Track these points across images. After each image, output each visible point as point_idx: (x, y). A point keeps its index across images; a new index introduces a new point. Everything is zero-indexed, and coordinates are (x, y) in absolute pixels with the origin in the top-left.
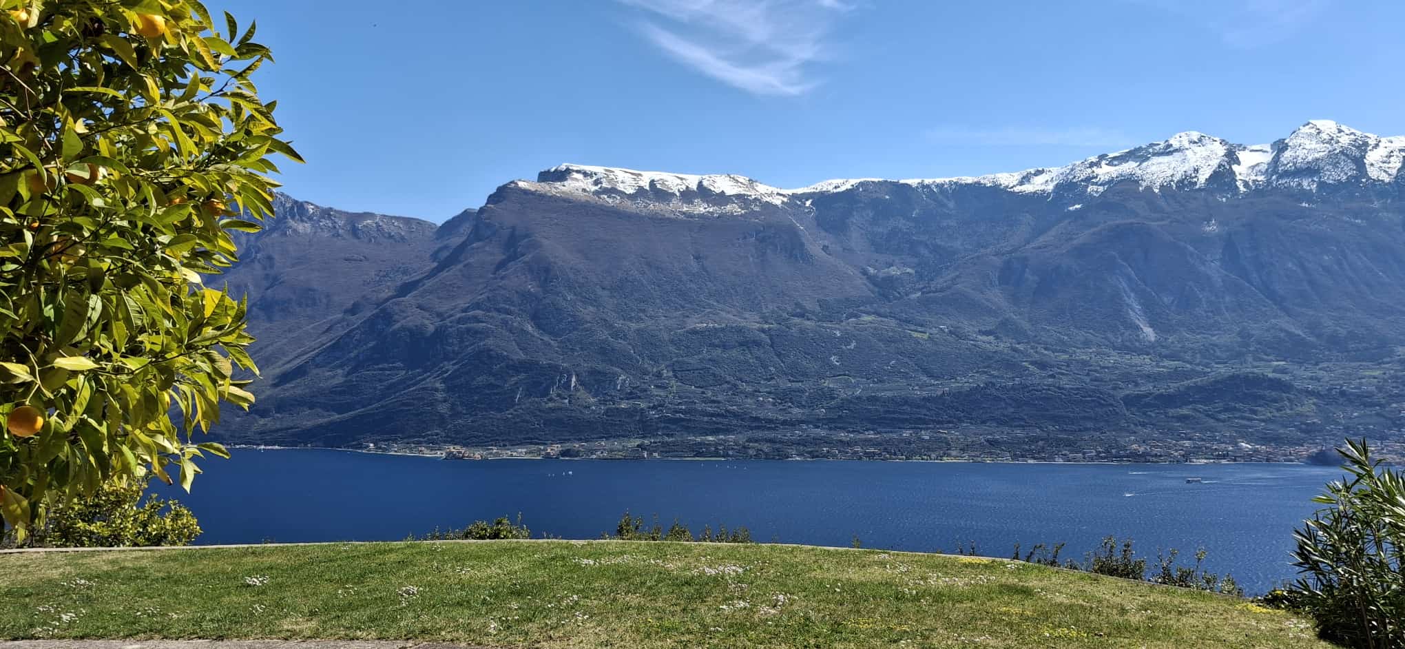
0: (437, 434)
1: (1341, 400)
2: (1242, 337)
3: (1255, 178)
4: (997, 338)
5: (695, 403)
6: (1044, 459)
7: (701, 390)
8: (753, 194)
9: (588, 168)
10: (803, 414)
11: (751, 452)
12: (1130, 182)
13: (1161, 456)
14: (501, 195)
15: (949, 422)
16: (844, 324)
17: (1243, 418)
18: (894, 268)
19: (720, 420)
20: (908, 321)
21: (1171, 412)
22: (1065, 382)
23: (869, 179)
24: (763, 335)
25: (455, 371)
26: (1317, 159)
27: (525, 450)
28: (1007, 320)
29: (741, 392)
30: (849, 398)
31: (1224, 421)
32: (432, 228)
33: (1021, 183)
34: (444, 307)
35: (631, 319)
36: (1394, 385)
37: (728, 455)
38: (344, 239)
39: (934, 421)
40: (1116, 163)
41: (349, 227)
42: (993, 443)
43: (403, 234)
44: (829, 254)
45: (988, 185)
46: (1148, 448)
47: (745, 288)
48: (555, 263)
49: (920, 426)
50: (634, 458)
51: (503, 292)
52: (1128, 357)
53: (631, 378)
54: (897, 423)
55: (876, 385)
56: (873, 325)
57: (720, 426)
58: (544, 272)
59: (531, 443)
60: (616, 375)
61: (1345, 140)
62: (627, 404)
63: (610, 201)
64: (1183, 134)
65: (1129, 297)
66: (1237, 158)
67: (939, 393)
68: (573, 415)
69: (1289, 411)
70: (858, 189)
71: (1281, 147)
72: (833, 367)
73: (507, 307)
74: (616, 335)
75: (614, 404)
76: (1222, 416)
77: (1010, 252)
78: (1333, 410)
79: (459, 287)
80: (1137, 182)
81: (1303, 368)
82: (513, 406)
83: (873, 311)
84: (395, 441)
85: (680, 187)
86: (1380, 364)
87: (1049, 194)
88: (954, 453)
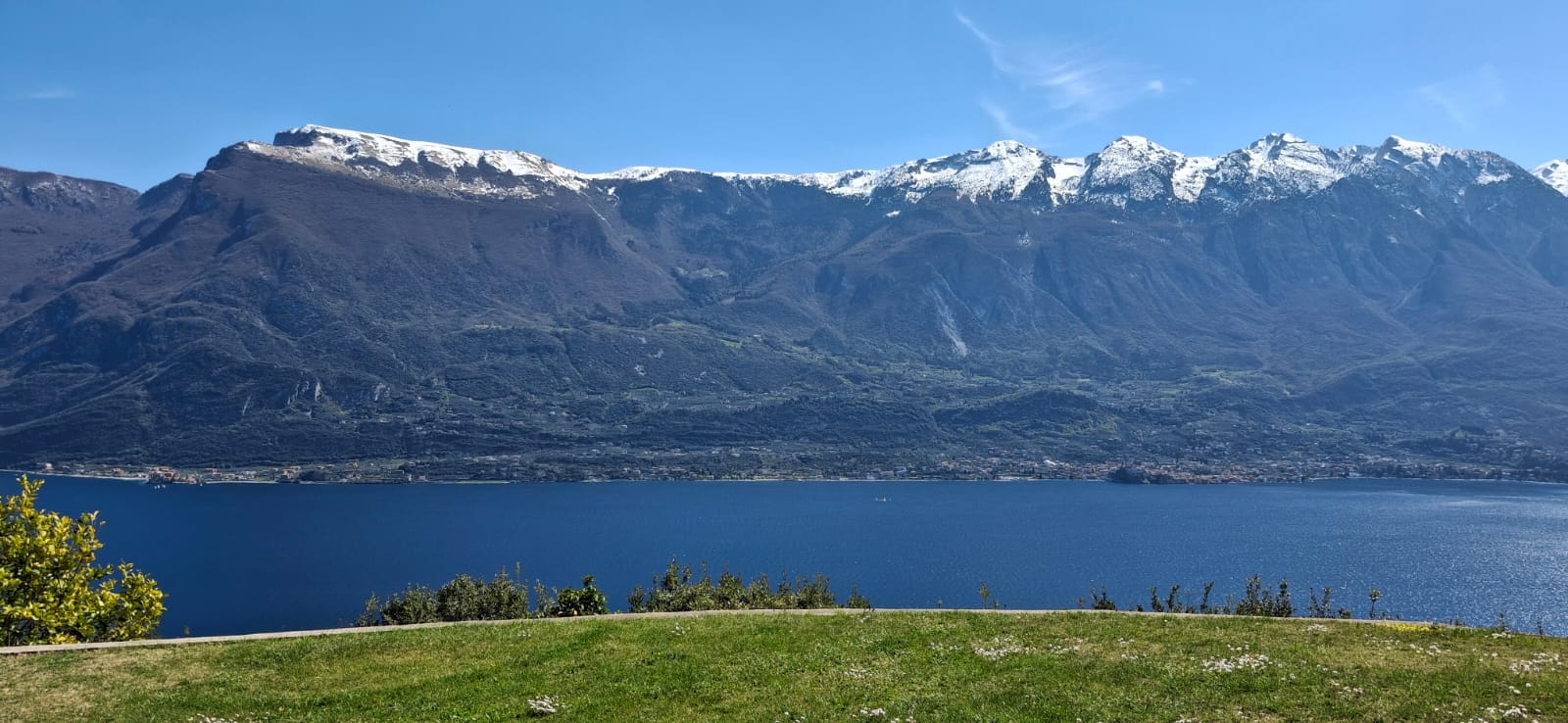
0: (138, 453)
1: (1141, 418)
2: (1050, 353)
3: (1068, 192)
4: (812, 349)
5: (474, 418)
6: (855, 476)
7: (481, 402)
8: (546, 177)
9: (341, 132)
10: (602, 430)
11: (540, 474)
12: (946, 190)
13: (969, 473)
14: (226, 158)
15: (760, 439)
16: (651, 329)
17: (1049, 435)
18: (707, 270)
19: (503, 437)
20: (720, 329)
21: (982, 428)
22: (878, 396)
23: (679, 169)
24: (557, 340)
25: (162, 375)
26: (1128, 176)
27: (254, 472)
28: (823, 330)
29: (529, 406)
30: (655, 412)
31: (1030, 438)
32: (132, 196)
33: (840, 185)
34: (149, 295)
35: (393, 317)
36: (1190, 403)
37: (512, 477)
38: (12, 205)
39: (746, 437)
40: (934, 169)
41: (18, 190)
42: (805, 460)
43: (92, 201)
44: (635, 251)
45: (807, 185)
46: (957, 464)
47: (536, 285)
48: (296, 246)
49: (731, 443)
50: (396, 483)
51: (226, 278)
52: (940, 371)
53: (393, 387)
54: (706, 440)
55: (684, 398)
56: (682, 332)
57: (503, 444)
58: (281, 257)
59: (262, 464)
60: (372, 384)
61: (1154, 158)
62: (387, 417)
63: (368, 173)
64: (1001, 143)
65: (943, 309)
66: (1052, 170)
67: (752, 407)
68: (318, 430)
69: (1091, 429)
70: (668, 179)
71: (1094, 161)
72: (636, 378)
73: (232, 297)
74: (373, 336)
75: (370, 418)
76: (1030, 433)
77: (829, 258)
78: (1133, 427)
79: (168, 271)
80: (954, 190)
81: (1107, 385)
82: (239, 419)
83: (682, 316)
84: (81, 460)
85: (456, 162)
86: (1178, 383)
87: (867, 198)
88: (765, 471)
